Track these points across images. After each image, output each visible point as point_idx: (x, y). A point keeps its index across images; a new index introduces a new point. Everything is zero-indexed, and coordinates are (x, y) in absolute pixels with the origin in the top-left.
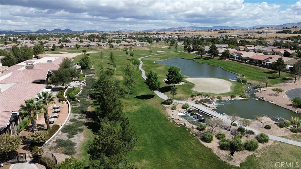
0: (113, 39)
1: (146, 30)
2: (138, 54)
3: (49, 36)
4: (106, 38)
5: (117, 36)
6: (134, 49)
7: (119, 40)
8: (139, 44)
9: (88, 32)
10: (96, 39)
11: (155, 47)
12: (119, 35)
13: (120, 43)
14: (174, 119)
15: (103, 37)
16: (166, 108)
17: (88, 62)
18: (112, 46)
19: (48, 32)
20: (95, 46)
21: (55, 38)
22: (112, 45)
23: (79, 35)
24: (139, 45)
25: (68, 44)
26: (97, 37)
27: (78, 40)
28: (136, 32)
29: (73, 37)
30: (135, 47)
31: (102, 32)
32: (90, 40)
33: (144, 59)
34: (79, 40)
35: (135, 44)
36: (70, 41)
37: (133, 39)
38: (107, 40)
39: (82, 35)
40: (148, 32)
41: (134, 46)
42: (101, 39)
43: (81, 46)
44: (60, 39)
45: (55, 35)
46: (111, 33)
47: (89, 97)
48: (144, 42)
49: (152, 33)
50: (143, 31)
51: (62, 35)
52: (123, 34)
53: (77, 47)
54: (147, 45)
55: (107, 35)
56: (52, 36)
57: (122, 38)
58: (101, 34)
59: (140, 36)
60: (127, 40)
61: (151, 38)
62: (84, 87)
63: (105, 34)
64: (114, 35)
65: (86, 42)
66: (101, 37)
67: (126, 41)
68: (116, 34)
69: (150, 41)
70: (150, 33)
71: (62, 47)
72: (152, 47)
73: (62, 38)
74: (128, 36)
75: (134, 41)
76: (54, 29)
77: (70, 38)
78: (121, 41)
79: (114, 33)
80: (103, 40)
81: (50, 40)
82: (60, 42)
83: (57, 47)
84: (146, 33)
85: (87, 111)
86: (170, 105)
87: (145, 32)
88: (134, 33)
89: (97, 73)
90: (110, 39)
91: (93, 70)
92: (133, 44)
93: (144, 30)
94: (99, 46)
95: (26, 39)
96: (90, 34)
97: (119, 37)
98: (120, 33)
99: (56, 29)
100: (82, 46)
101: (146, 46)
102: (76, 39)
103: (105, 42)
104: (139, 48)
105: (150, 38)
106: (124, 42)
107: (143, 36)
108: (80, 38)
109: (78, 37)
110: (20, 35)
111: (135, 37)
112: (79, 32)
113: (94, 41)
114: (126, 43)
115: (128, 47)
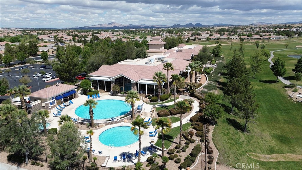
0: (244, 33)
1: (288, 22)
2: (270, 48)
3: (183, 30)
4: (236, 31)
5: (249, 29)
6: (267, 43)
7: (251, 34)
8: (274, 37)
9: (218, 26)
10: (226, 33)
11: (295, 42)
12: (251, 28)
13: (252, 36)
14: (292, 97)
15: (233, 30)
16: (287, 91)
17: (219, 50)
18: (242, 40)
19: (181, 26)
20: (225, 39)
21: (188, 32)
22: (242, 38)
23: (210, 29)
24: (274, 39)
25: (200, 37)
26: (228, 31)
27: (208, 34)
28: (274, 26)
29: (204, 31)
30: (269, 40)
31: (232, 25)
32: (220, 34)
33: (276, 53)
34: (210, 34)
35: (270, 38)
36: (201, 34)
37: (267, 33)
38: (238, 34)
39: (212, 29)
40: (290, 25)
41: (267, 40)
42: (231, 33)
43: (211, 39)
44: (193, 33)
45: (187, 29)
46: (243, 26)
47: (220, 74)
48: (281, 36)
49: (296, 25)
50: (283, 24)
51: (194, 29)
52: (256, 28)
53: (208, 39)
54: (284, 39)
55: (238, 28)
56: (185, 31)
57: (255, 32)
58: (231, 28)
59: (278, 29)
60: (261, 34)
61: (292, 31)
62: (216, 68)
63: (236, 28)
64: (246, 28)
65: (216, 36)
66: (231, 30)
67: (258, 35)
68: (249, 27)
69: (289, 34)
70: (293, 26)
71: (194, 40)
72: (291, 42)
73: (194, 32)
74: (262, 30)
75: (269, 35)
76: (186, 24)
77: (201, 32)
78: (253, 35)
79: (246, 26)
80: (233, 33)
81: (184, 34)
82: (192, 35)
83: (191, 39)
84: (288, 26)
85: (219, 81)
86: (292, 88)
87: (286, 25)
88: (271, 26)
89: (226, 60)
90: (241, 33)
91: (223, 58)
92: (267, 37)
93: (285, 23)
94: (228, 39)
95: (166, 33)
96: (219, 28)
97: (251, 31)
98: (252, 27)
99: (188, 24)
100: (213, 39)
101: (282, 41)
102: (206, 33)
103: (235, 35)
104: (274, 42)
105: (290, 32)
106: (257, 35)
107: (282, 30)
108: (210, 32)
109: (208, 31)
110: (161, 30)
111: (271, 31)
112: (209, 26)
113: (224, 34)
114: (258, 37)
115: (260, 41)
